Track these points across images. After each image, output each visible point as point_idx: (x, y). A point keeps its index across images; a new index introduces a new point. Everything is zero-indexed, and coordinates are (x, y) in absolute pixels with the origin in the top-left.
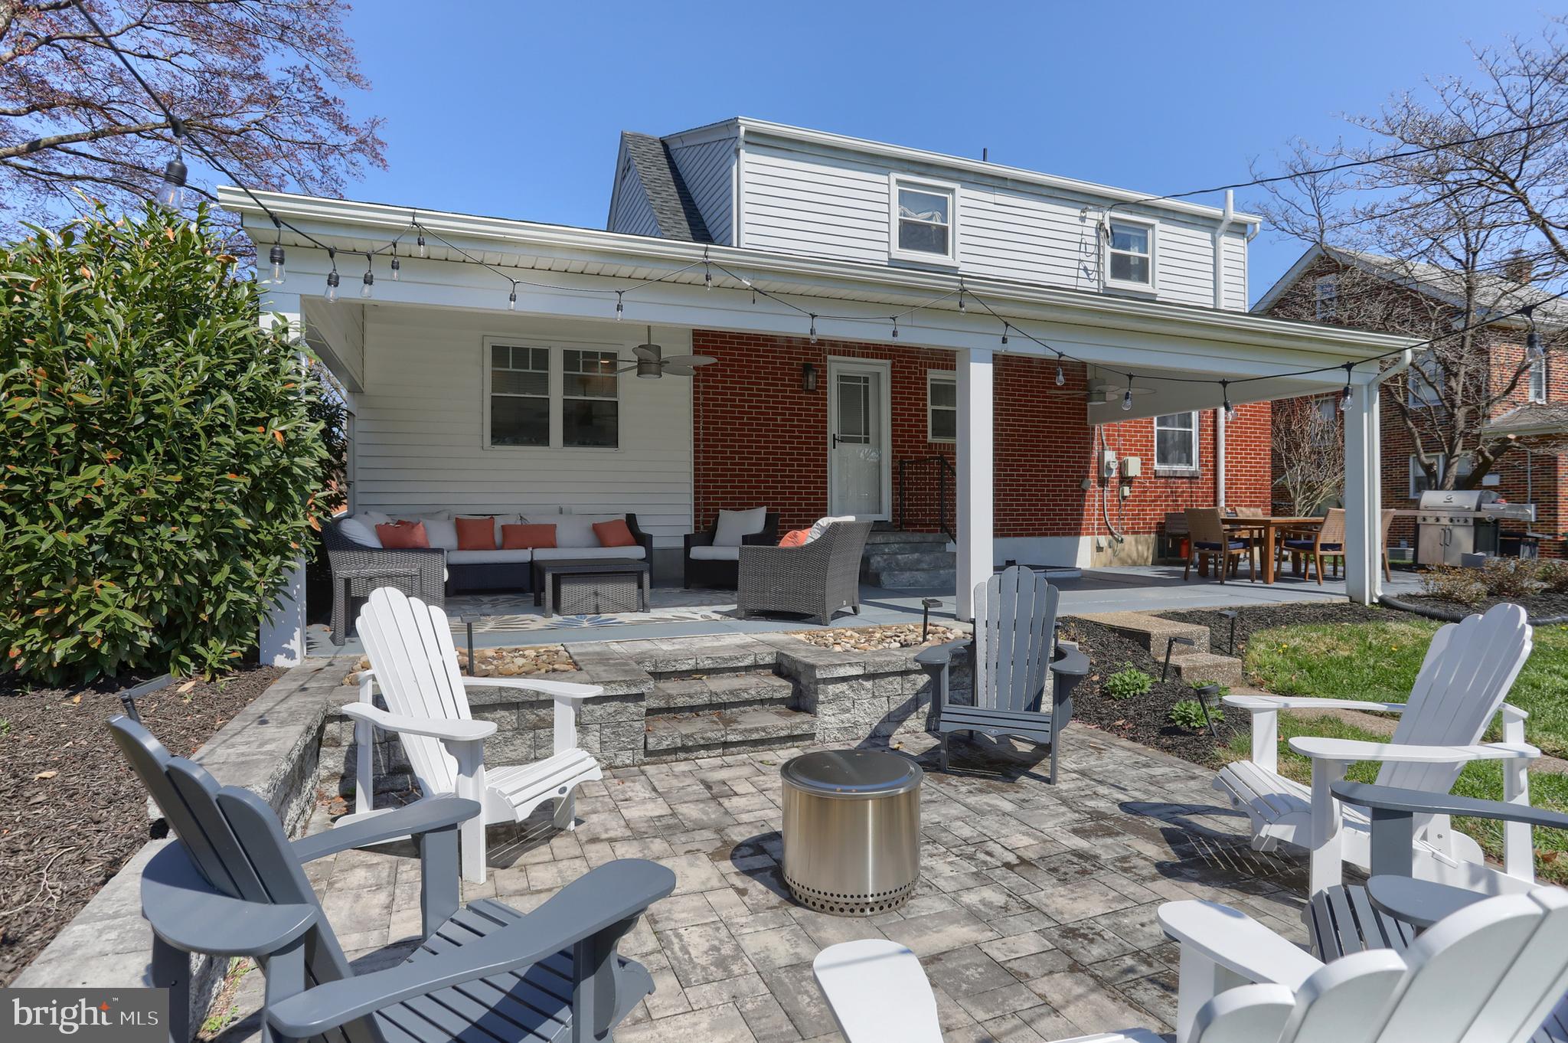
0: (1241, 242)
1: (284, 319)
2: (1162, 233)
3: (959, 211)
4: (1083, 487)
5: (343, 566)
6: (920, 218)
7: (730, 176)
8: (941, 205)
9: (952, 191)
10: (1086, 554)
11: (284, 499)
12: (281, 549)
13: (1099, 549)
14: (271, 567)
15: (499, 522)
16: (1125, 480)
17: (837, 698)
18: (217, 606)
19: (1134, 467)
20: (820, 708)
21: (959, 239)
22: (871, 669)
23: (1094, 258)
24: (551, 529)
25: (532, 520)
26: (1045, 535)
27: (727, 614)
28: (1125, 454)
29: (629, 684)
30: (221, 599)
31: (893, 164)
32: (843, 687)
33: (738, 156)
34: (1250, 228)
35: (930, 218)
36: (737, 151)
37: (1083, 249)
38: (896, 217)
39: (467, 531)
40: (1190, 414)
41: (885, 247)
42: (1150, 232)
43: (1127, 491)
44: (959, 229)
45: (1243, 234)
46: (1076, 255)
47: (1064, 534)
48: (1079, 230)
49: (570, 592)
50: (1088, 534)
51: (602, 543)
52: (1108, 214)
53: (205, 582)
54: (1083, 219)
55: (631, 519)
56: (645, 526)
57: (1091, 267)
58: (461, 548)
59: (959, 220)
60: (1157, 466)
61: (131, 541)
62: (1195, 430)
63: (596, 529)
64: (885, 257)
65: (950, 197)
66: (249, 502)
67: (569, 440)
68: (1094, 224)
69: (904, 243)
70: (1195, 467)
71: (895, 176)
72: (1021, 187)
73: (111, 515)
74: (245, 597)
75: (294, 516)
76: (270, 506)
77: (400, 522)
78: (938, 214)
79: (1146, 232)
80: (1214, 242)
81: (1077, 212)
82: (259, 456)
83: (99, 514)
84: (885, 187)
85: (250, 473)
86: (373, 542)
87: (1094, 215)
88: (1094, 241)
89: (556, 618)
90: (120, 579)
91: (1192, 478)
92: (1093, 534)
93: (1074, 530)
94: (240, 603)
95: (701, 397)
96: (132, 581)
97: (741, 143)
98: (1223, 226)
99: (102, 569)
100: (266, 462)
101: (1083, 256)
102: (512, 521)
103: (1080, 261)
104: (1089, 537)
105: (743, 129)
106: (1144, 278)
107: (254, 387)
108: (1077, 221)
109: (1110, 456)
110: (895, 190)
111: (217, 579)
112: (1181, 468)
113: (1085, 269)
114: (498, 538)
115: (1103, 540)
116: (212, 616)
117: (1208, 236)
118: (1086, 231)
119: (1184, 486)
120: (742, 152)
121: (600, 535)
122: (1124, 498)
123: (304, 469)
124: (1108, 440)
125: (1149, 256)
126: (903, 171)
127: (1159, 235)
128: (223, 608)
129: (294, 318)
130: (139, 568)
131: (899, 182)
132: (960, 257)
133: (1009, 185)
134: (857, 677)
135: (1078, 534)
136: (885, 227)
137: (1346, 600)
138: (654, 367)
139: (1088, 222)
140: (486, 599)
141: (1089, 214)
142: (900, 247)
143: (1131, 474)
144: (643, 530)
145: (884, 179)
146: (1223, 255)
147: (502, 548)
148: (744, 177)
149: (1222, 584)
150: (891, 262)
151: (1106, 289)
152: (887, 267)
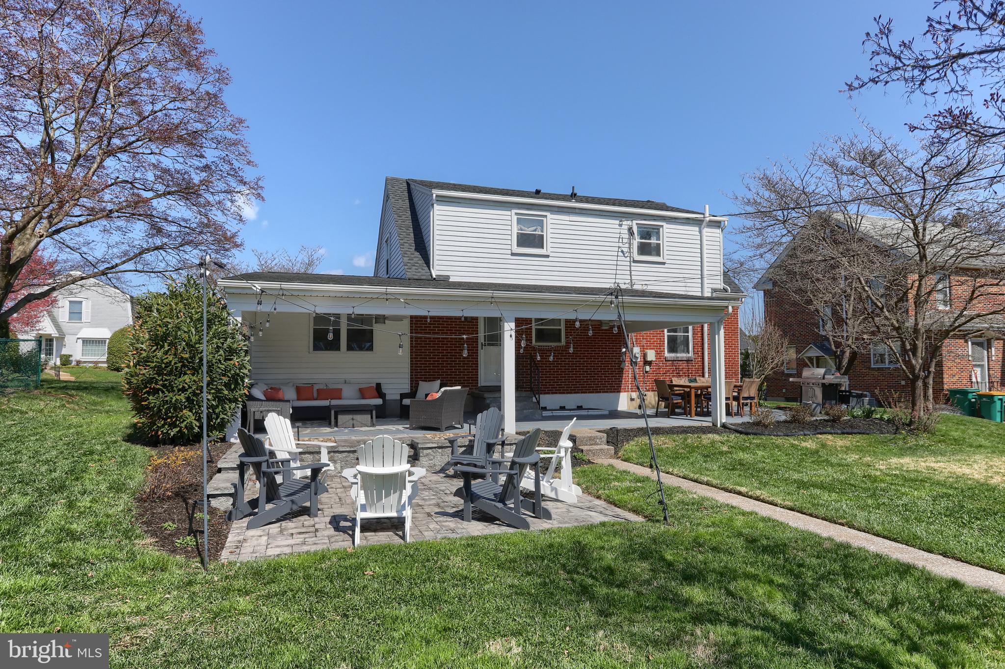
0: (719, 231)
1: (236, 320)
2: (668, 230)
3: (550, 226)
4: (622, 366)
5: (253, 407)
6: (528, 231)
7: (430, 216)
8: (541, 223)
9: (546, 216)
10: (624, 401)
11: (237, 384)
12: (235, 400)
13: (632, 400)
14: (232, 407)
15: (316, 387)
16: (647, 363)
17: (427, 455)
18: (217, 419)
19: (651, 355)
20: (421, 458)
21: (550, 240)
22: (440, 445)
23: (627, 245)
24: (340, 390)
25: (331, 387)
26: (600, 392)
27: (407, 428)
28: (647, 349)
29: (351, 447)
30: (217, 418)
31: (513, 206)
32: (429, 451)
33: (433, 207)
34: (722, 223)
35: (535, 230)
36: (433, 205)
37: (621, 241)
38: (515, 231)
39: (301, 392)
40: (688, 328)
41: (509, 247)
42: (661, 229)
43: (648, 368)
44: (549, 235)
45: (719, 227)
46: (617, 245)
47: (611, 392)
48: (618, 231)
49: (342, 418)
50: (625, 392)
51: (363, 398)
52: (635, 222)
53: (214, 412)
54: (620, 225)
55: (379, 386)
56: (385, 389)
57: (625, 250)
58: (298, 399)
59: (550, 231)
60: (667, 354)
61: (195, 398)
62: (690, 334)
63: (361, 390)
64: (509, 252)
65: (545, 219)
66: (227, 385)
67: (350, 348)
68: (626, 227)
69: (520, 244)
70: (691, 354)
71: (514, 211)
72: (584, 212)
73: (190, 390)
74: (225, 417)
75: (240, 390)
76: (233, 386)
77: (271, 388)
78: (539, 228)
79: (659, 229)
80: (700, 232)
81: (617, 222)
82: (230, 370)
83: (187, 390)
84: (510, 217)
85: (228, 377)
86: (263, 398)
87: (626, 223)
88: (627, 236)
89: (336, 429)
90: (191, 411)
91: (688, 361)
92: (628, 391)
93: (617, 389)
94: (224, 418)
95: (414, 325)
96: (194, 411)
97: (434, 202)
98: (704, 224)
99: (186, 407)
100: (233, 372)
101: (621, 245)
102: (322, 387)
103: (619, 247)
104: (626, 393)
105: (434, 195)
106: (658, 254)
107: (230, 347)
108: (617, 226)
109: (637, 350)
110: (515, 218)
111: (217, 411)
112: (682, 355)
113: (622, 252)
114: (315, 395)
115: (634, 395)
116: (215, 423)
117: (697, 229)
118: (622, 231)
119: (685, 365)
120: (435, 205)
121: (363, 393)
122: (647, 372)
123: (244, 373)
124: (636, 341)
125: (661, 242)
126: (519, 208)
127: (666, 230)
128: (219, 420)
129: (239, 319)
130: (197, 407)
131: (516, 214)
132: (550, 250)
133: (577, 211)
134: (435, 448)
135: (620, 392)
136: (509, 237)
137: (711, 425)
138: (381, 320)
139: (623, 227)
140: (308, 422)
141: (624, 223)
142: (518, 246)
143: (649, 359)
144: (384, 391)
145: (508, 213)
146: (705, 238)
147: (316, 399)
148: (436, 217)
149: (669, 417)
150: (513, 254)
151: (635, 261)
152: (510, 257)
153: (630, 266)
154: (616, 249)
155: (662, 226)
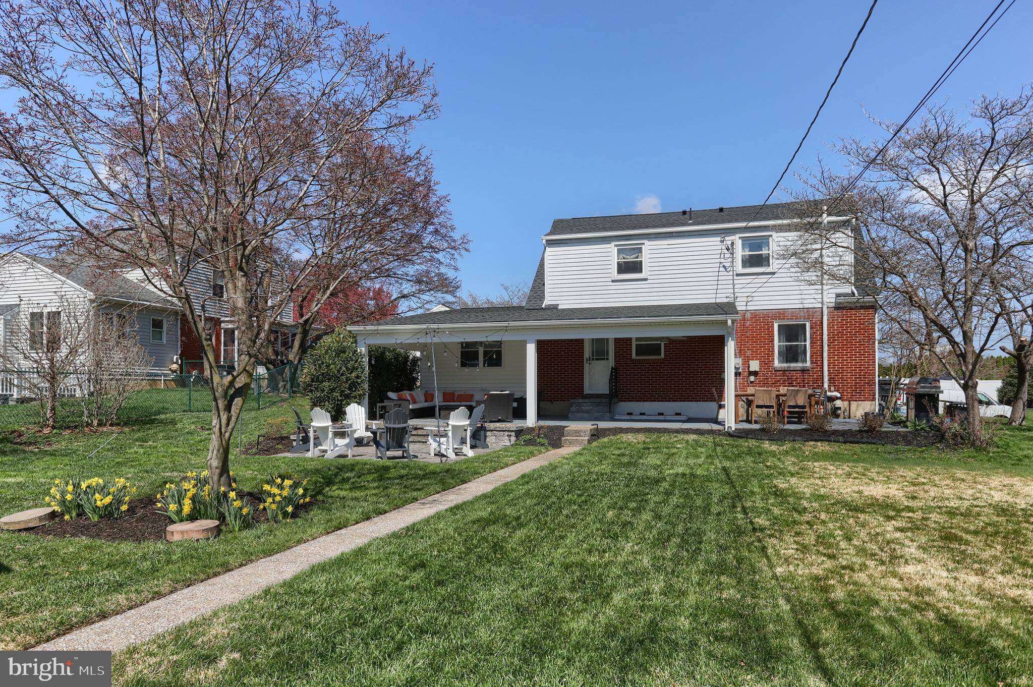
2: (778, 239)
3: (646, 252)
6: (631, 258)
8: (639, 251)
9: (643, 244)
16: (752, 373)
19: (754, 366)
21: (647, 265)
23: (729, 260)
25: (468, 393)
31: (612, 239)
35: (635, 258)
37: (722, 257)
38: (616, 260)
41: (610, 275)
42: (770, 239)
43: (753, 378)
44: (647, 260)
46: (718, 261)
48: (720, 247)
52: (739, 236)
54: (722, 242)
57: (727, 265)
59: (648, 256)
60: (777, 364)
62: (808, 343)
64: (610, 280)
65: (643, 246)
68: (729, 242)
69: (619, 272)
70: (808, 364)
71: (613, 244)
72: (681, 234)
78: (638, 255)
79: (768, 239)
81: (719, 239)
84: (612, 249)
87: (728, 239)
88: (729, 251)
91: (803, 371)
98: (823, 226)
101: (722, 260)
102: (461, 393)
103: (721, 263)
106: (767, 265)
108: (719, 243)
110: (615, 249)
112: (797, 365)
113: (724, 267)
119: (799, 375)
120: (547, 248)
122: (752, 382)
125: (770, 252)
126: (619, 240)
127: (776, 239)
131: (616, 246)
132: (648, 273)
133: (674, 235)
136: (610, 267)
139: (726, 243)
141: (726, 238)
142: (617, 273)
143: (753, 369)
145: (608, 246)
148: (548, 258)
150: (613, 281)
151: (738, 275)
152: (611, 283)
153: (733, 280)
154: (718, 265)
155: (771, 236)
